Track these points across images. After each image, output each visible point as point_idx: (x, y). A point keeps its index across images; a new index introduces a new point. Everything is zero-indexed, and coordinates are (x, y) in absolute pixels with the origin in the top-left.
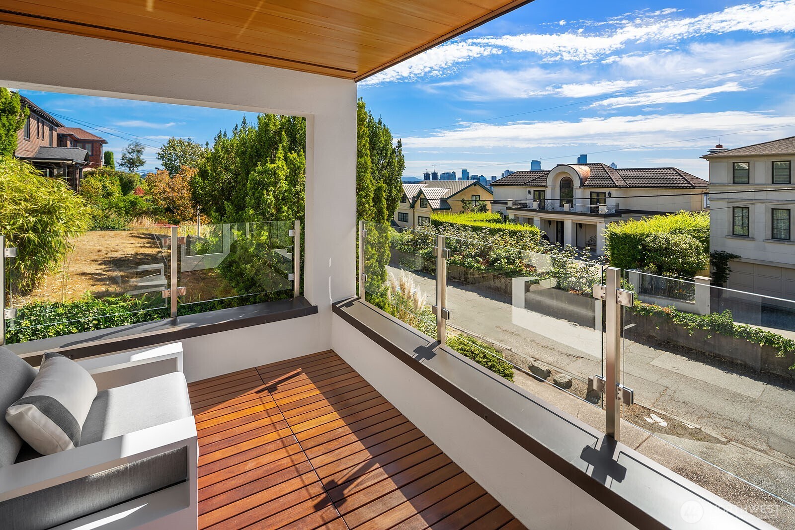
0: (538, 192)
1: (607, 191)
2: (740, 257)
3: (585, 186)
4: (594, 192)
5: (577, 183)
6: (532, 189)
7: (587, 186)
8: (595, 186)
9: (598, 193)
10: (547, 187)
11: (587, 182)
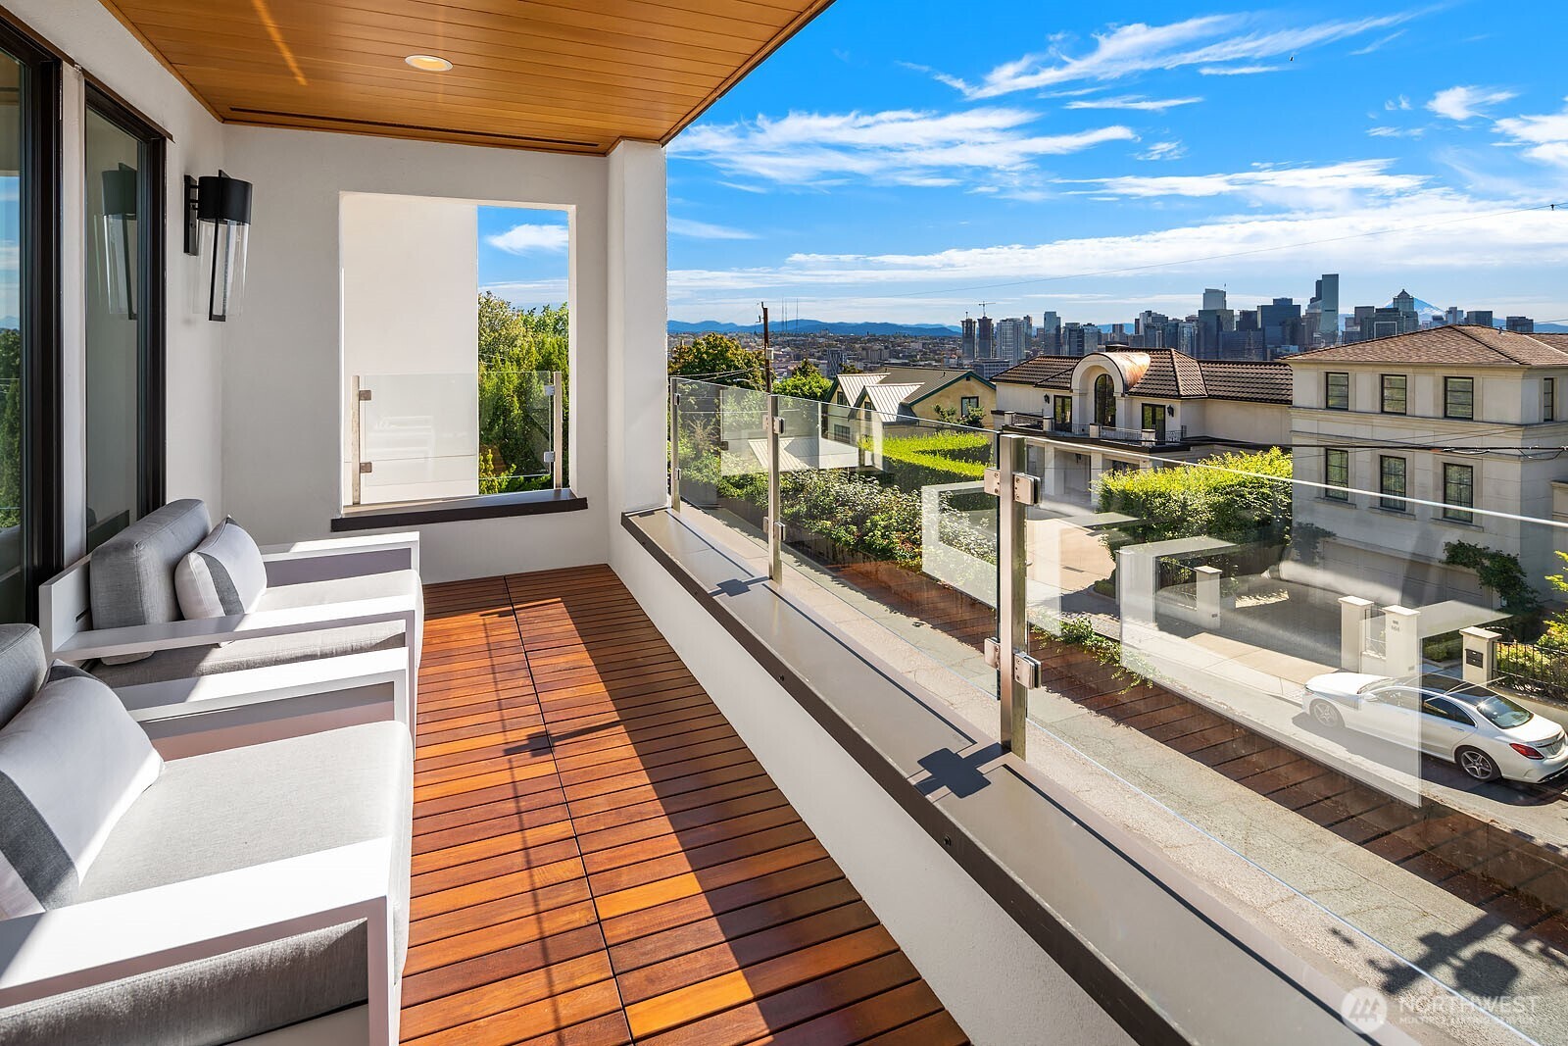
0: (1060, 400)
1: (1167, 403)
2: (1334, 535)
3: (1131, 394)
4: (1146, 405)
5: (1118, 388)
6: (1052, 393)
7: (1135, 394)
8: (1150, 395)
9: (1154, 407)
10: (1072, 391)
11: (1137, 386)
